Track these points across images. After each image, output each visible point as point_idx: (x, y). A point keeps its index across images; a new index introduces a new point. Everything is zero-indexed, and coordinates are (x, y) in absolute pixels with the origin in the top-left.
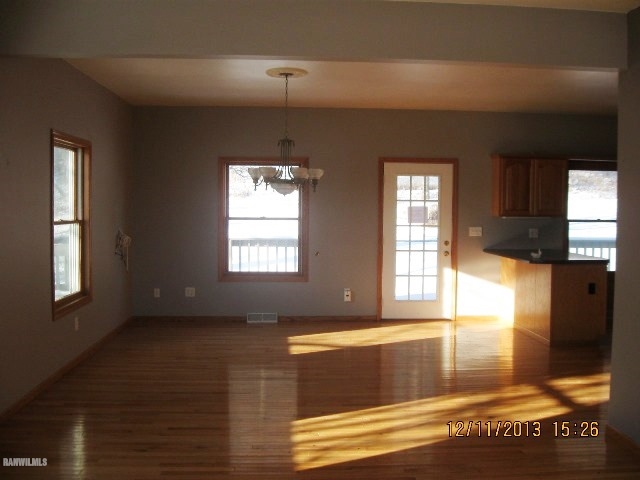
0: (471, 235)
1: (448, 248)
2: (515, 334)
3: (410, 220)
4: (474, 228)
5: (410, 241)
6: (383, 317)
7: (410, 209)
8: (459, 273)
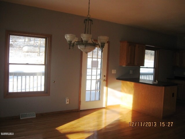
0: (112, 73)
1: (105, 78)
2: (132, 112)
3: (92, 67)
4: (114, 70)
5: (91, 75)
6: (81, 109)
7: (92, 61)
8: (108, 88)
